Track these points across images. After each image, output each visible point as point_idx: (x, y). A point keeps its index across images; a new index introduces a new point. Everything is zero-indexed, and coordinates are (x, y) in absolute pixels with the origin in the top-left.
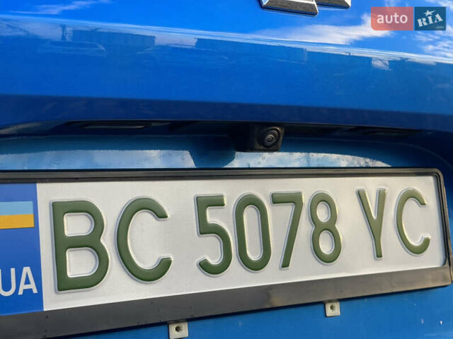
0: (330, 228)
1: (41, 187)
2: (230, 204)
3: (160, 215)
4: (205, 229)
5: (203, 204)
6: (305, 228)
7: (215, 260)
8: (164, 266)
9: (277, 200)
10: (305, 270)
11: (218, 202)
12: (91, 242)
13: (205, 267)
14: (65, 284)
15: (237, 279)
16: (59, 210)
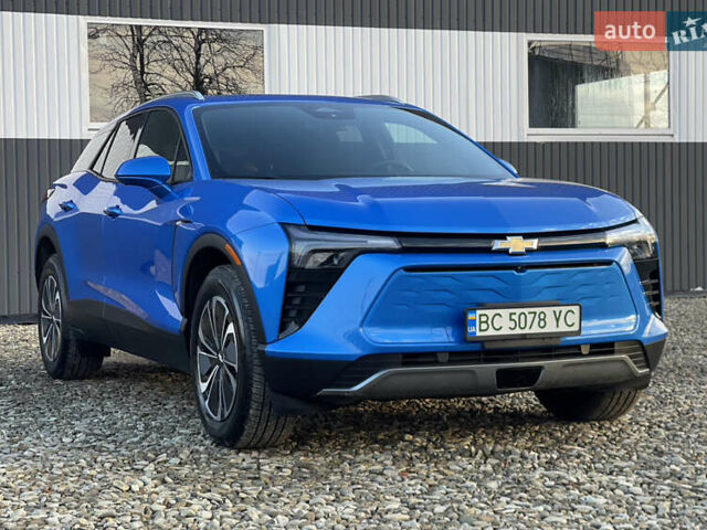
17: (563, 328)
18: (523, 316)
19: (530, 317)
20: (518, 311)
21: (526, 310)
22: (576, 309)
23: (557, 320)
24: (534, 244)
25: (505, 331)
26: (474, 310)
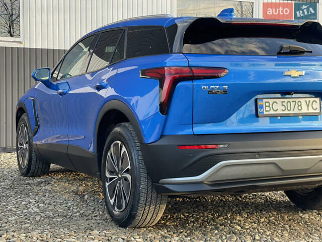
0: (301, 106)
1: (264, 100)
2: (286, 102)
3: (277, 103)
4: (282, 105)
5: (282, 102)
6: (297, 105)
7: (284, 109)
8: (277, 109)
9: (293, 101)
10: (296, 111)
11: (284, 102)
12: (269, 106)
13: (282, 110)
14: (266, 111)
15: (286, 112)
16: (266, 102)
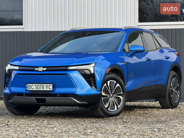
17: (48, 89)
18: (38, 86)
19: (40, 86)
20: (37, 85)
21: (39, 85)
22: (52, 85)
23: (47, 87)
24: (45, 69)
25: (34, 89)
26: (27, 84)
